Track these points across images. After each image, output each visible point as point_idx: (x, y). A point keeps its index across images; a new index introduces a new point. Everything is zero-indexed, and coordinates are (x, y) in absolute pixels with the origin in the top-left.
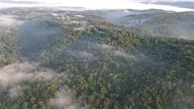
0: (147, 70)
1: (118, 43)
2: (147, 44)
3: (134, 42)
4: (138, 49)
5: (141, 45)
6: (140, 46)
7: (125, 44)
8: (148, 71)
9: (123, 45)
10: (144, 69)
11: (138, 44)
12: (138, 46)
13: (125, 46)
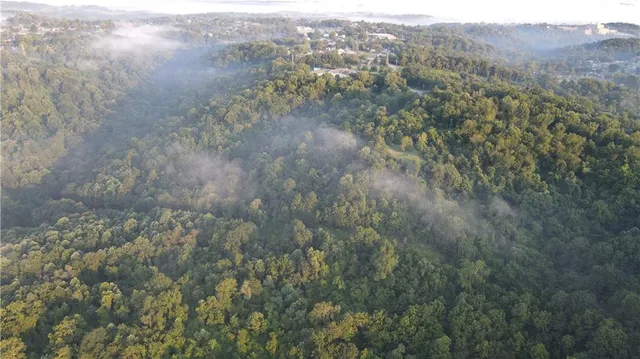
0: (565, 333)
1: (451, 143)
2: (625, 168)
3: (545, 148)
4: (562, 186)
5: (586, 170)
6: (579, 173)
7: (486, 153)
8: (568, 340)
9: (476, 158)
10: (542, 319)
11: (568, 161)
12: (569, 169)
13: (487, 162)
